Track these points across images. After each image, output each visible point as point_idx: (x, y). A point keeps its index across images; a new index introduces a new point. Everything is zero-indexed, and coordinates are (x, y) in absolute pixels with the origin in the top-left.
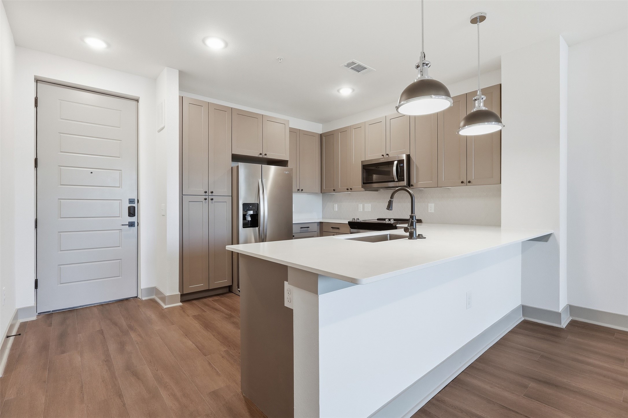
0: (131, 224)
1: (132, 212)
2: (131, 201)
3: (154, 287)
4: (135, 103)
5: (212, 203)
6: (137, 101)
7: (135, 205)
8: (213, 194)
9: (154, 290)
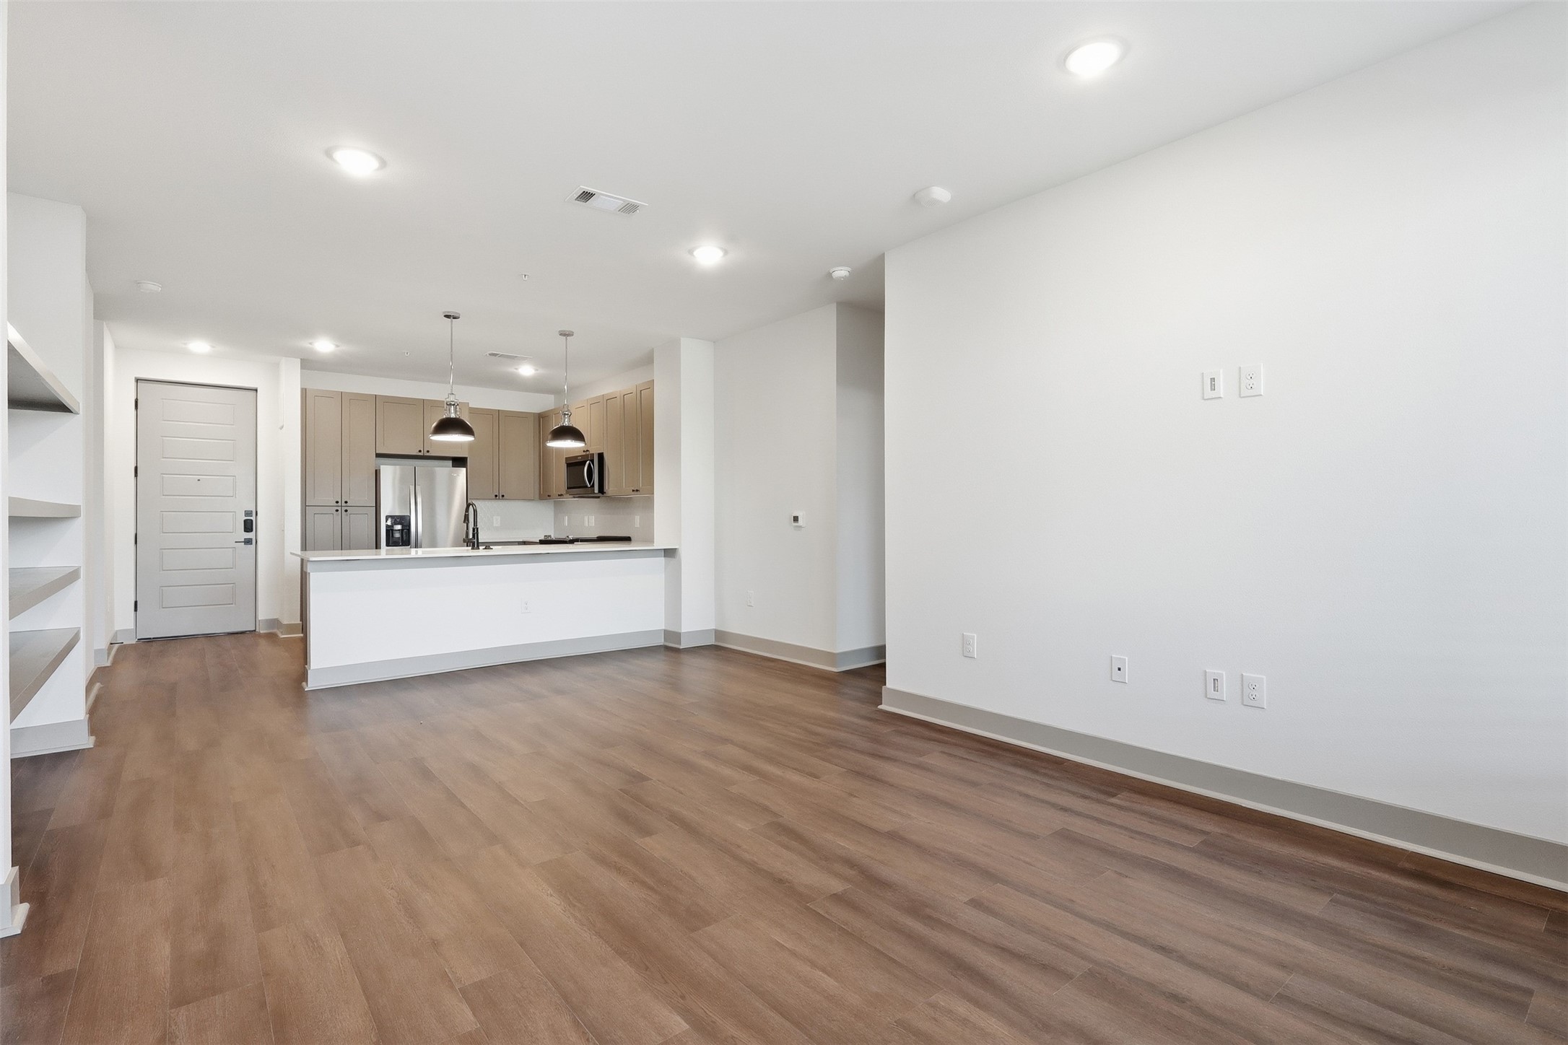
0: (248, 542)
1: (248, 526)
2: (248, 513)
3: (275, 619)
4: (254, 393)
5: (347, 515)
6: (256, 390)
7: (253, 518)
8: (348, 504)
9: (275, 623)
